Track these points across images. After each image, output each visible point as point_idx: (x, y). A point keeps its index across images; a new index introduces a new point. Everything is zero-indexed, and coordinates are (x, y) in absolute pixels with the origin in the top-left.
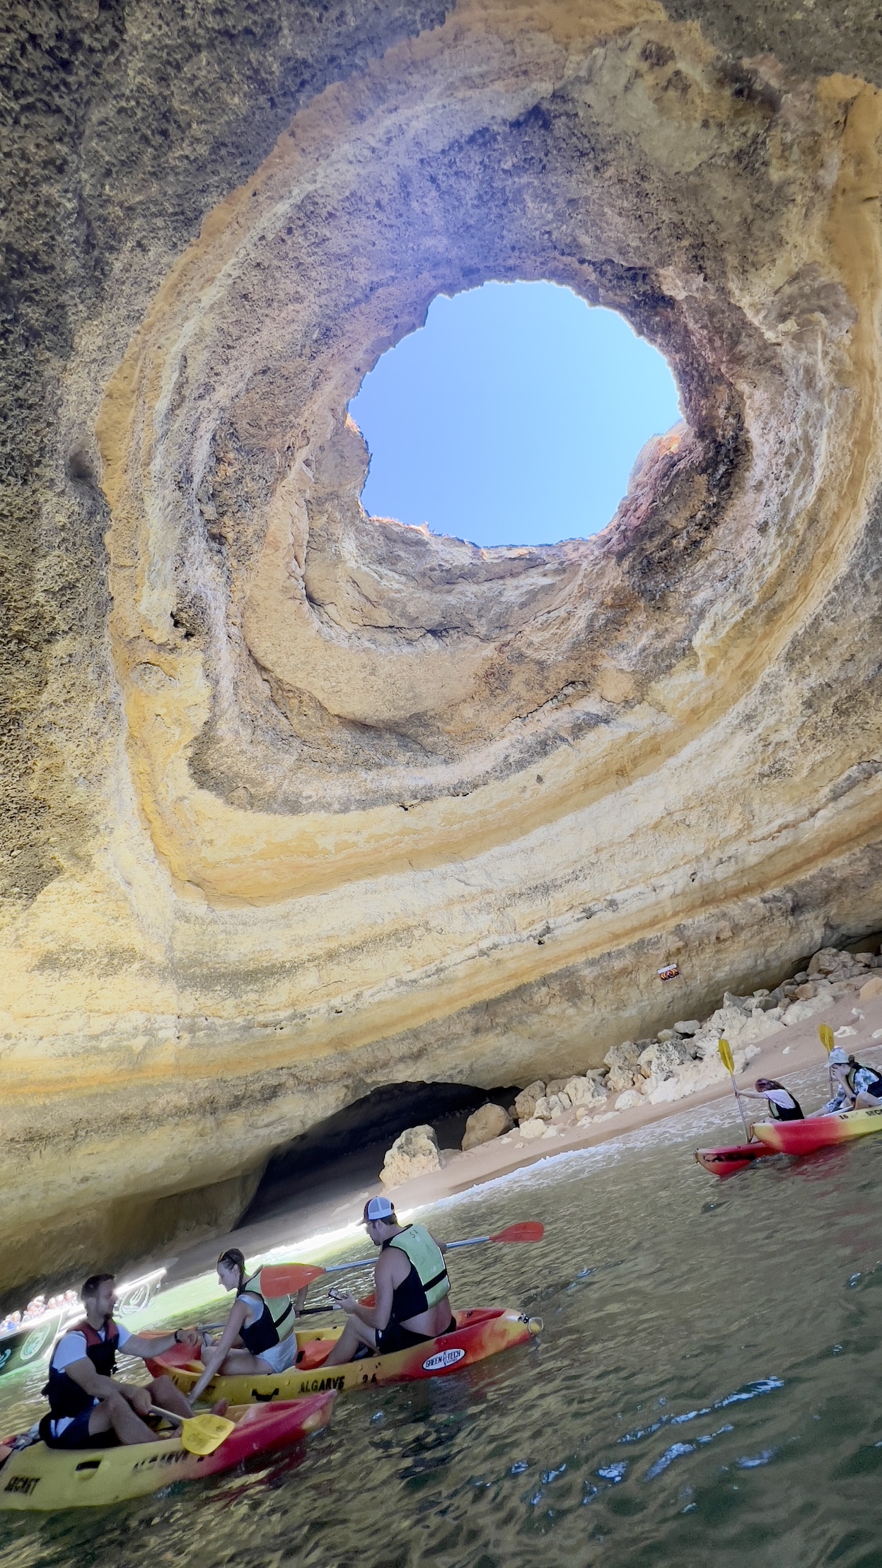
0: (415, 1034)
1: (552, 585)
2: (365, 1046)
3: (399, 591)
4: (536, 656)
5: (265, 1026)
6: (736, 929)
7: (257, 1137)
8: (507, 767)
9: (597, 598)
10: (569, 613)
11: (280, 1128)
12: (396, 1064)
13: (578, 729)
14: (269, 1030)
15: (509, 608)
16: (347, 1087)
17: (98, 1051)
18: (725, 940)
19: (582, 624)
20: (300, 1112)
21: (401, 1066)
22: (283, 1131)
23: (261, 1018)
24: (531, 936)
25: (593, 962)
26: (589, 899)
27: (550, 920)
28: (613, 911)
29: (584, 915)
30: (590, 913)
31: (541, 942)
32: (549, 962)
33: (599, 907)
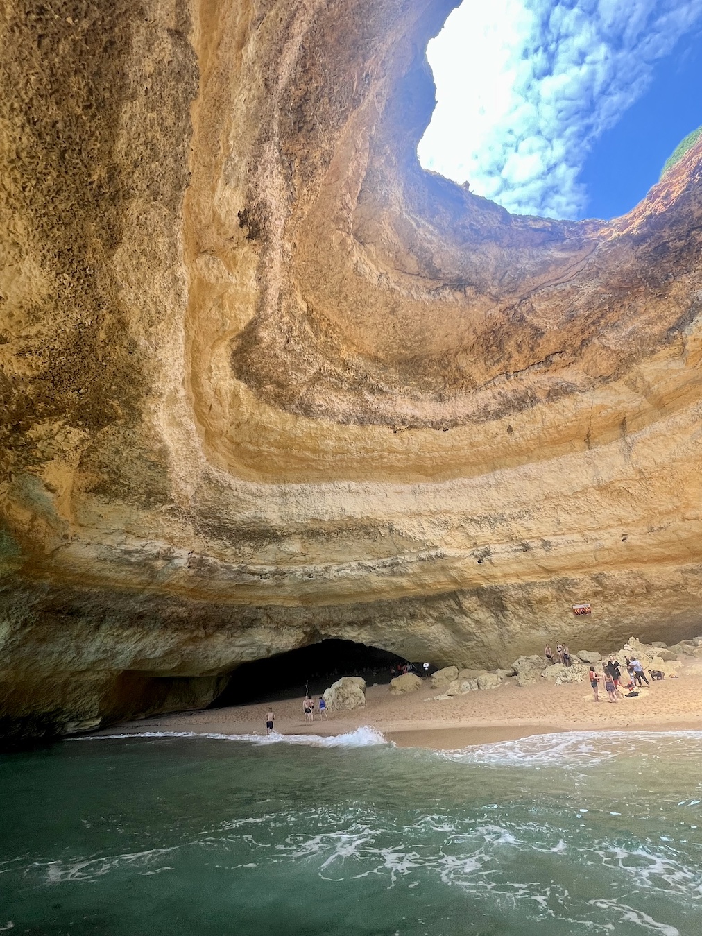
0: (364, 607)
1: (567, 259)
2: (324, 607)
3: (430, 242)
4: (535, 322)
5: (254, 574)
6: (649, 589)
7: (233, 652)
8: (486, 414)
9: (604, 277)
10: (575, 288)
11: (250, 650)
12: (345, 626)
13: (555, 394)
14: (256, 578)
15: (522, 275)
16: (305, 633)
17: (130, 564)
18: (637, 595)
19: (583, 300)
20: (267, 643)
21: (348, 629)
22: (252, 653)
23: (251, 568)
24: (473, 554)
25: (520, 586)
26: (529, 536)
27: (492, 546)
28: (547, 551)
29: (521, 547)
30: (526, 548)
31: (481, 561)
32: (485, 578)
33: (535, 544)
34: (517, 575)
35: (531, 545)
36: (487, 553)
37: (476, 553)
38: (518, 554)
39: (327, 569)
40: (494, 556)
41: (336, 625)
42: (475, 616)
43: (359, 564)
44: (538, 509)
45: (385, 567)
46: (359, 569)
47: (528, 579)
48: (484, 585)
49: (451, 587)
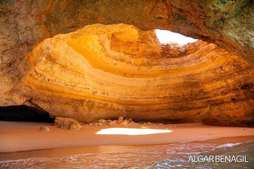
6: (118, 109)
8: (115, 58)
9: (153, 50)
13: (128, 62)
15: (147, 39)
24: (93, 91)
25: (99, 103)
26: (106, 91)
27: (98, 90)
28: (107, 95)
30: (104, 93)
31: (93, 93)
32: (93, 98)
33: (106, 93)
36: (96, 92)
41: (39, 100)
42: (84, 107)
44: (110, 85)
45: (71, 86)
46: (64, 84)
47: (101, 101)
48: (92, 100)
49: (83, 98)
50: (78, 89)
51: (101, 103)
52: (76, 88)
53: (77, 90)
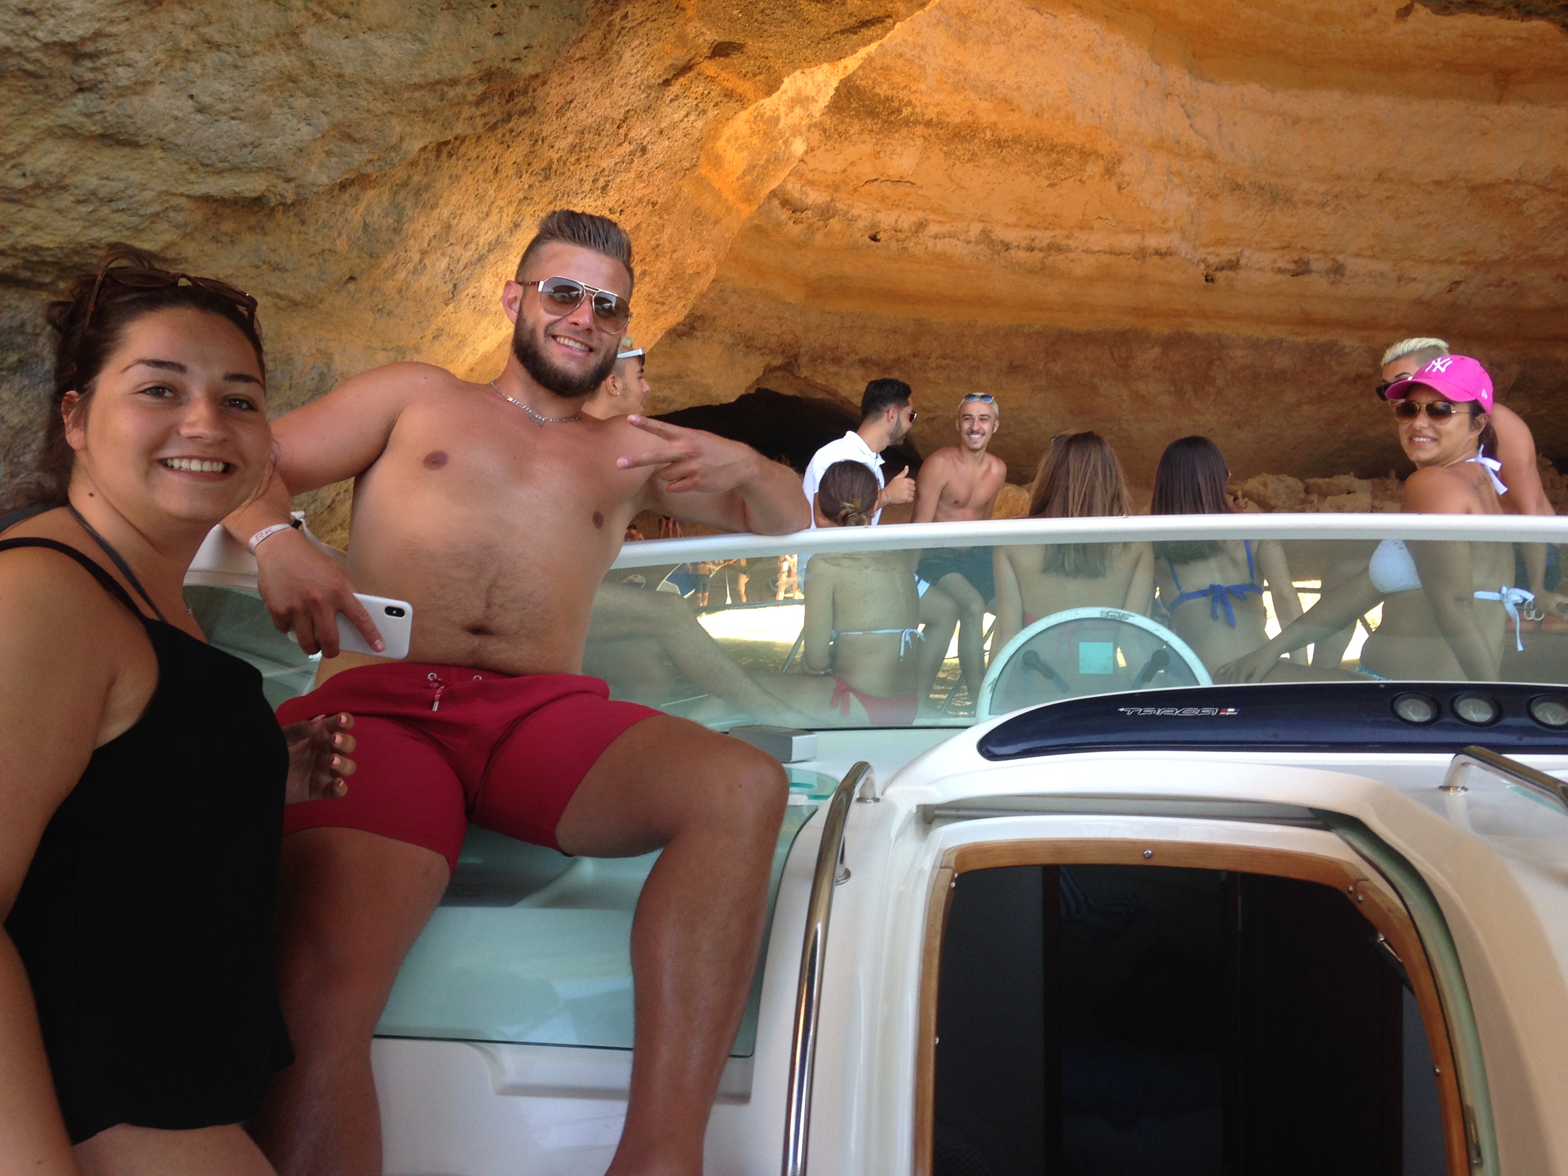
12: (851, 365)
24: (1204, 261)
25: (1255, 345)
26: (1319, 247)
27: (1247, 253)
28: (1333, 283)
29: (1292, 267)
30: (1302, 269)
31: (1209, 279)
32: (1203, 315)
33: (1318, 264)
34: (1259, 319)
35: (1315, 266)
36: (1233, 265)
37: (1212, 259)
38: (1279, 277)
39: (921, 226)
40: (1242, 274)
41: (837, 360)
42: (1141, 387)
43: (983, 231)
44: (1359, 196)
45: (1031, 249)
46: (978, 243)
47: (1275, 332)
48: (1199, 328)
49: (1128, 322)
50: (1084, 266)
51: (1277, 344)
52: (1071, 255)
53: (1079, 271)
